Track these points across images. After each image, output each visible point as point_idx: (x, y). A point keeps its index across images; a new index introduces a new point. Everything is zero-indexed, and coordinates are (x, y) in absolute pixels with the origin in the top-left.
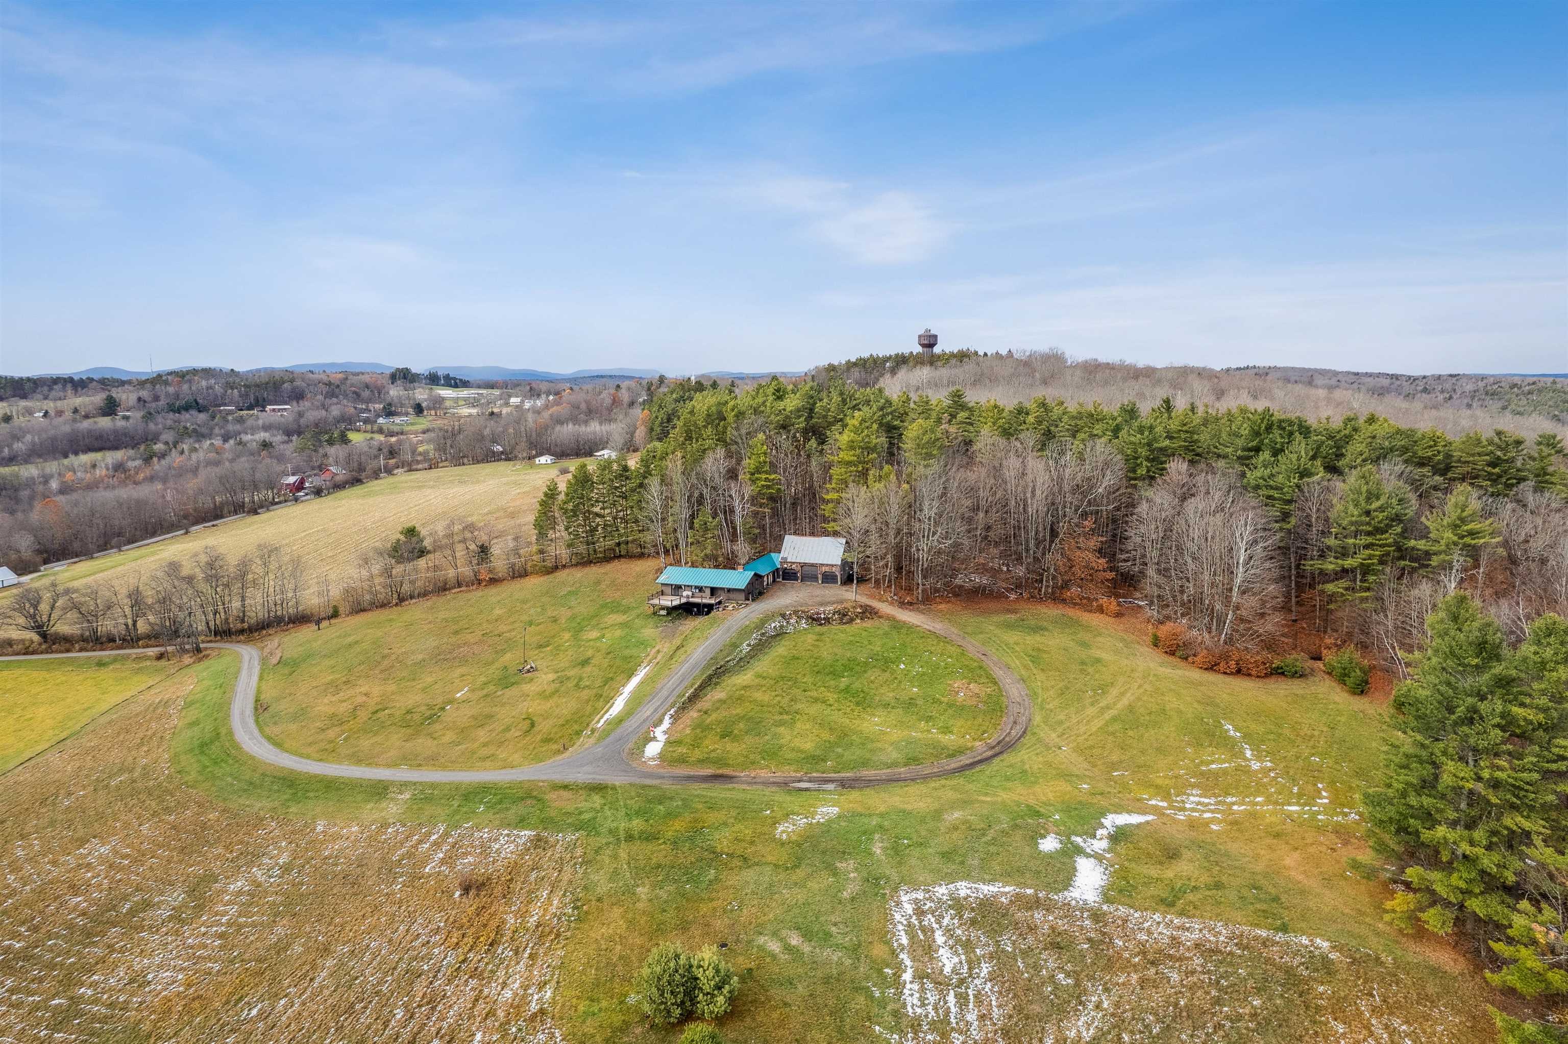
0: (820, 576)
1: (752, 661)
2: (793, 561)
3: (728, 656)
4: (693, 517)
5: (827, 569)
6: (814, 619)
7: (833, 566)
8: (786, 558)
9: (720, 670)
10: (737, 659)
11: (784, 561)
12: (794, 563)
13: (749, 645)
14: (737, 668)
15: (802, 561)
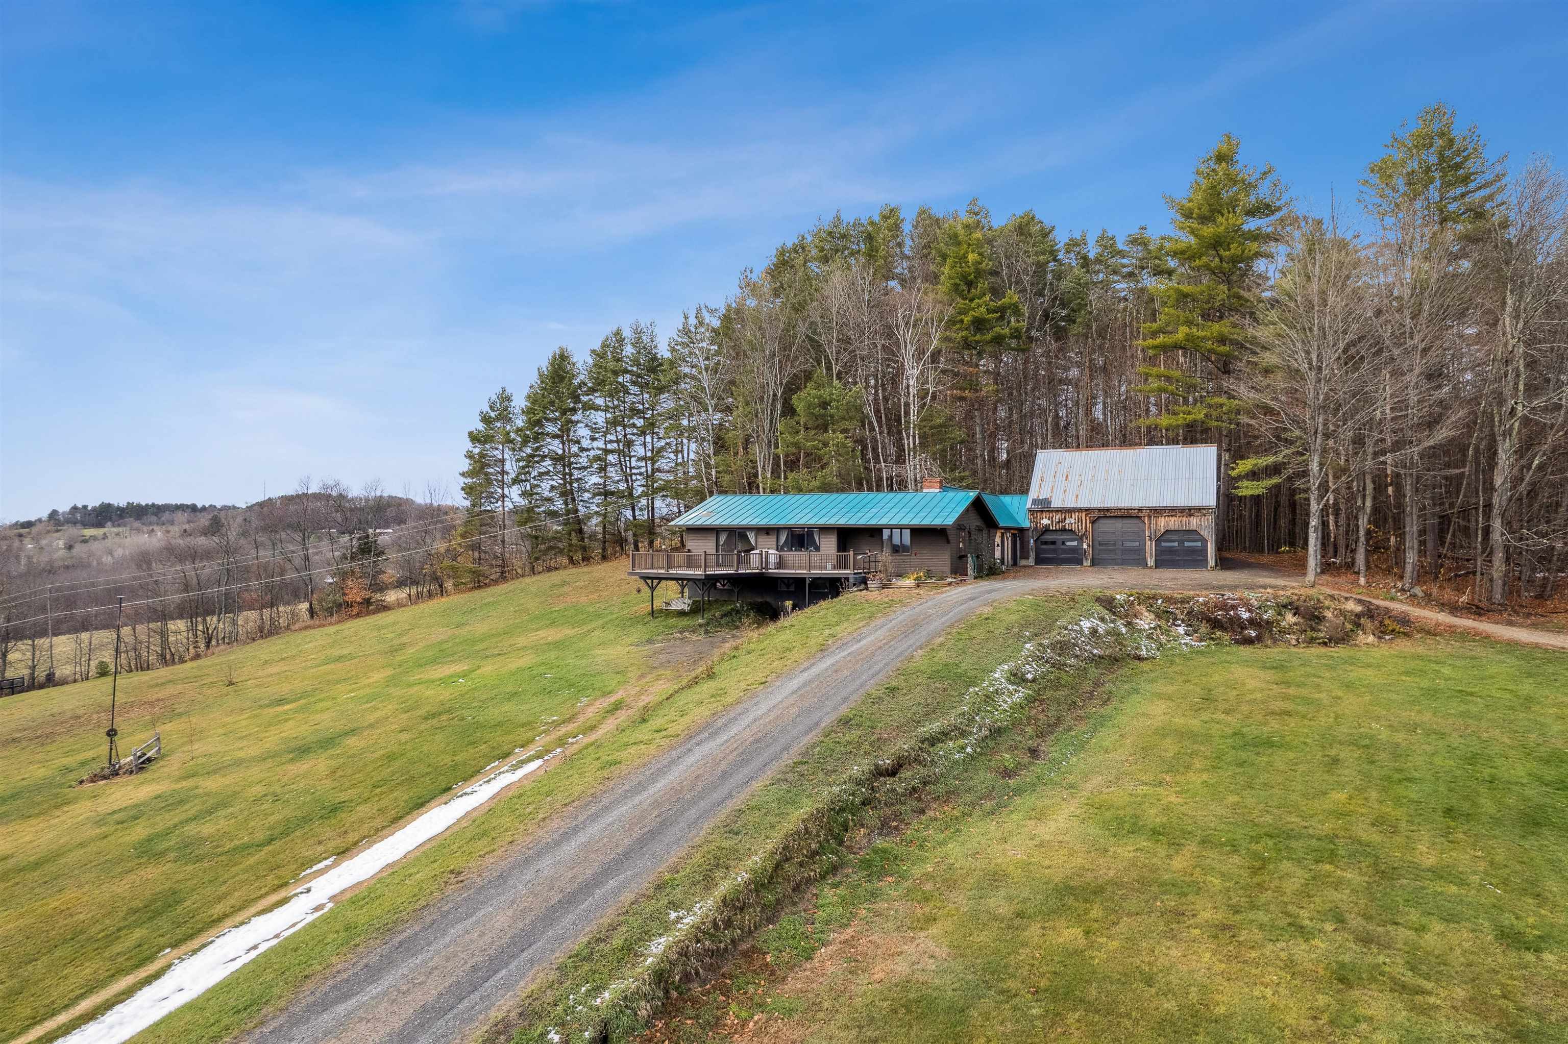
0: (1150, 547)
1: (1051, 749)
2: (1070, 504)
3: (930, 714)
4: (792, 388)
5: (1173, 523)
6: (1216, 624)
7: (1189, 511)
8: (1047, 501)
9: (898, 785)
10: (977, 733)
11: (1043, 507)
12: (1070, 511)
13: (1017, 678)
14: (984, 778)
15: (1096, 503)
